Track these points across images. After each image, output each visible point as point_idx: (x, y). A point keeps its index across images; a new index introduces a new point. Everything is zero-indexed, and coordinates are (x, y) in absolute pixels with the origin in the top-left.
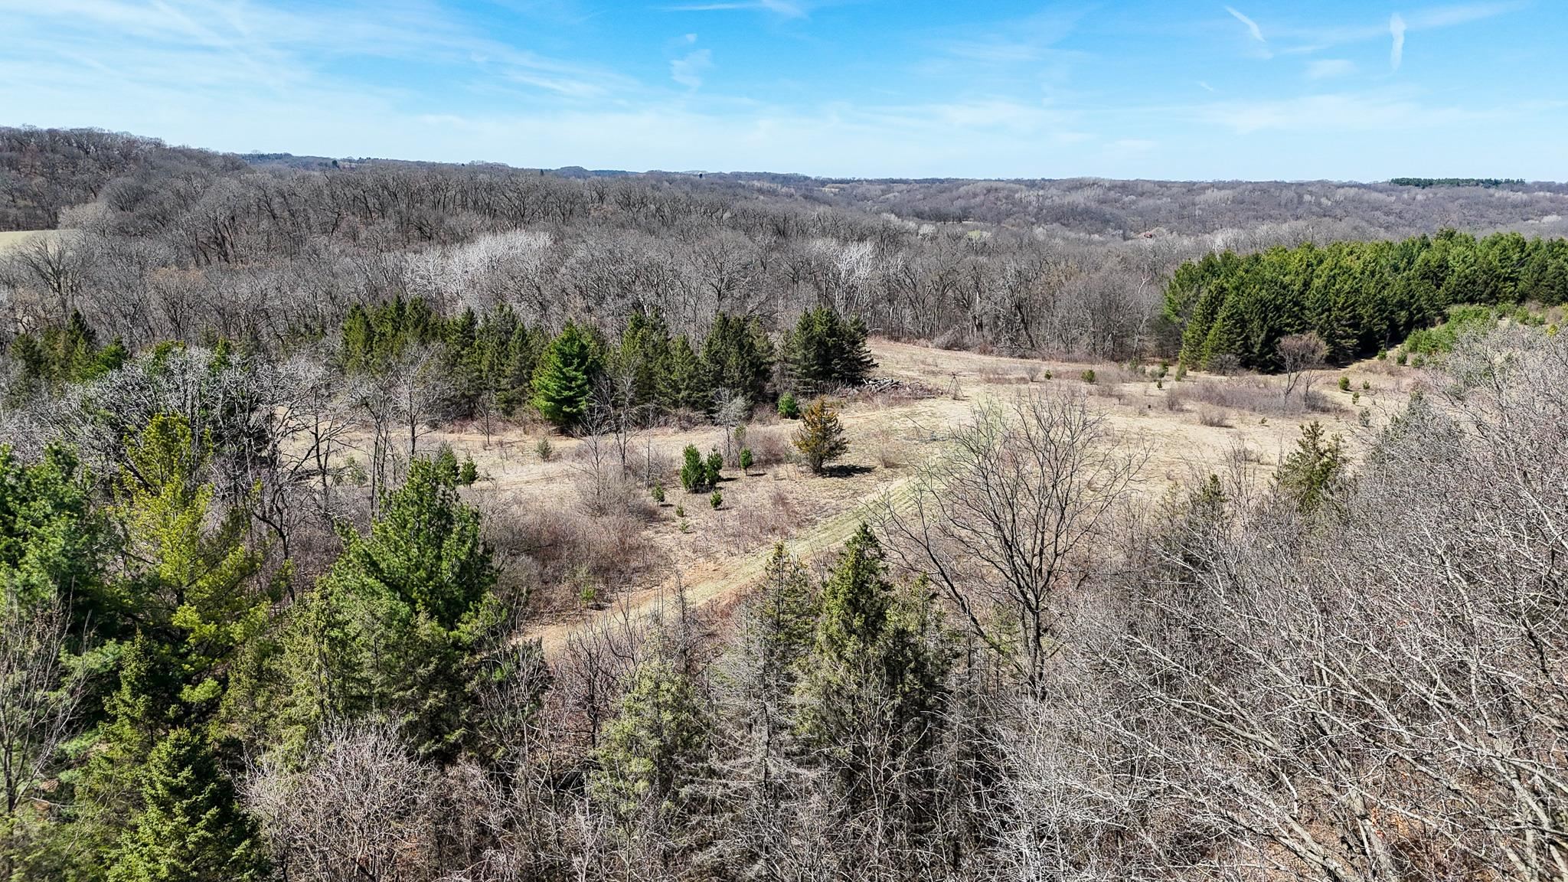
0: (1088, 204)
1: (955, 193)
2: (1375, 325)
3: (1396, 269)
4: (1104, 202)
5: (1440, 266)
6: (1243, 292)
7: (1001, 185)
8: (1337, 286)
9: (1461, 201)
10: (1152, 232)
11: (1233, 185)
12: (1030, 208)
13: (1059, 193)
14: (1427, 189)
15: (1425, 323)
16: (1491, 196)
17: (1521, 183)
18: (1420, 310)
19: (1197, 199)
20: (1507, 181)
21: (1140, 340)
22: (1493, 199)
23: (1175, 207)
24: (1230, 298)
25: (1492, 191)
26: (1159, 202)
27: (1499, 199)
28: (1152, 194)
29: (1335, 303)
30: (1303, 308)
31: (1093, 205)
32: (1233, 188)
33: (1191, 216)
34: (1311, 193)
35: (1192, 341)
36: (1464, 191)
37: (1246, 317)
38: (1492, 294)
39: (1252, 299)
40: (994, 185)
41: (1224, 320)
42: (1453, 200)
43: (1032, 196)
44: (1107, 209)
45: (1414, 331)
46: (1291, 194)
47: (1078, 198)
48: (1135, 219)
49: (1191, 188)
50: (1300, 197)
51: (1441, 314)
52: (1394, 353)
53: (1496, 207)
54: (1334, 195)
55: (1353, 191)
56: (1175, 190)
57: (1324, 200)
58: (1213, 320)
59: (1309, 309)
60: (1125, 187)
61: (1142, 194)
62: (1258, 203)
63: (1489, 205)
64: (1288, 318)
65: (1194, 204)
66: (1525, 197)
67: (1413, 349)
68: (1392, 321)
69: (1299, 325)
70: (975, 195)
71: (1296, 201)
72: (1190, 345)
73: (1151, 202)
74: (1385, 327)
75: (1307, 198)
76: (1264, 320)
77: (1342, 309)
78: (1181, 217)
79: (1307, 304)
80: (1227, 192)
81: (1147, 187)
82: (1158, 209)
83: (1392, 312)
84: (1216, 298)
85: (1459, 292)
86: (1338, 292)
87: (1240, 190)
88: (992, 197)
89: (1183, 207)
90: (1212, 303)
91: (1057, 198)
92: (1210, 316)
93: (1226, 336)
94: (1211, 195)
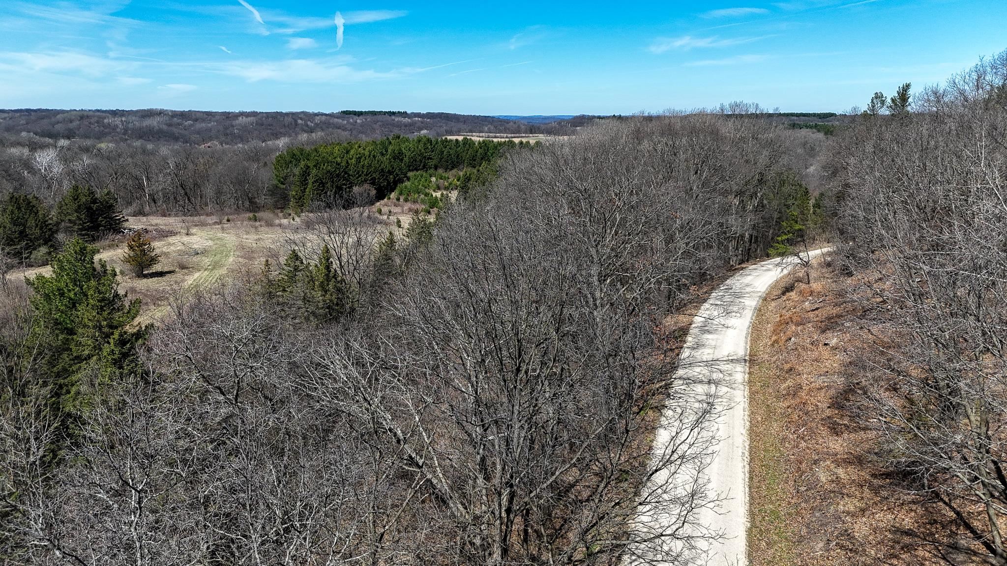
0: (161, 126)
1: (53, 120)
2: (381, 183)
3: (382, 154)
4: (170, 125)
5: (399, 153)
6: (319, 168)
7: (91, 113)
8: (362, 163)
9: (379, 123)
10: (209, 144)
11: (254, 114)
12: (118, 130)
13: (137, 118)
14: (361, 117)
15: (401, 181)
16: (394, 120)
17: (405, 113)
18: (397, 175)
19: (234, 123)
20: (399, 112)
21: (265, 199)
22: (394, 122)
23: (221, 128)
24: (314, 171)
25: (393, 117)
26: (210, 125)
27: (398, 122)
28: (203, 120)
29: (363, 172)
30: (349, 175)
31: (165, 127)
32: (254, 116)
33: (232, 134)
34: (301, 119)
35: (296, 197)
36: (379, 117)
37: (324, 181)
38: (424, 167)
39: (325, 171)
40: (85, 114)
41: (313, 183)
42: (376, 122)
43: (117, 121)
44: (175, 130)
45: (399, 185)
46: (290, 119)
47: (154, 122)
48: (195, 136)
49: (227, 116)
50: (296, 121)
51: (407, 177)
52: (393, 195)
53: (398, 126)
54: (314, 120)
55: (324, 118)
56: (218, 117)
57: (309, 123)
58: (307, 184)
59: (352, 176)
60: (183, 115)
61: (196, 120)
62: (272, 125)
63: (393, 125)
64: (343, 181)
65: (233, 126)
66: (409, 120)
67: (401, 194)
68: (388, 180)
69: (349, 184)
70: (71, 121)
71: (293, 123)
72: (296, 199)
73: (204, 125)
74: (385, 184)
75: (300, 121)
76: (333, 182)
77: (367, 175)
78: (226, 135)
79: (351, 173)
80: (252, 118)
81: (198, 115)
82: (210, 130)
83: (387, 176)
84: (305, 172)
85: (410, 166)
86: (363, 166)
87: (259, 117)
88: (86, 122)
89: (226, 128)
90: (303, 175)
91: (137, 123)
92: (304, 182)
93: (316, 192)
94: (241, 120)
